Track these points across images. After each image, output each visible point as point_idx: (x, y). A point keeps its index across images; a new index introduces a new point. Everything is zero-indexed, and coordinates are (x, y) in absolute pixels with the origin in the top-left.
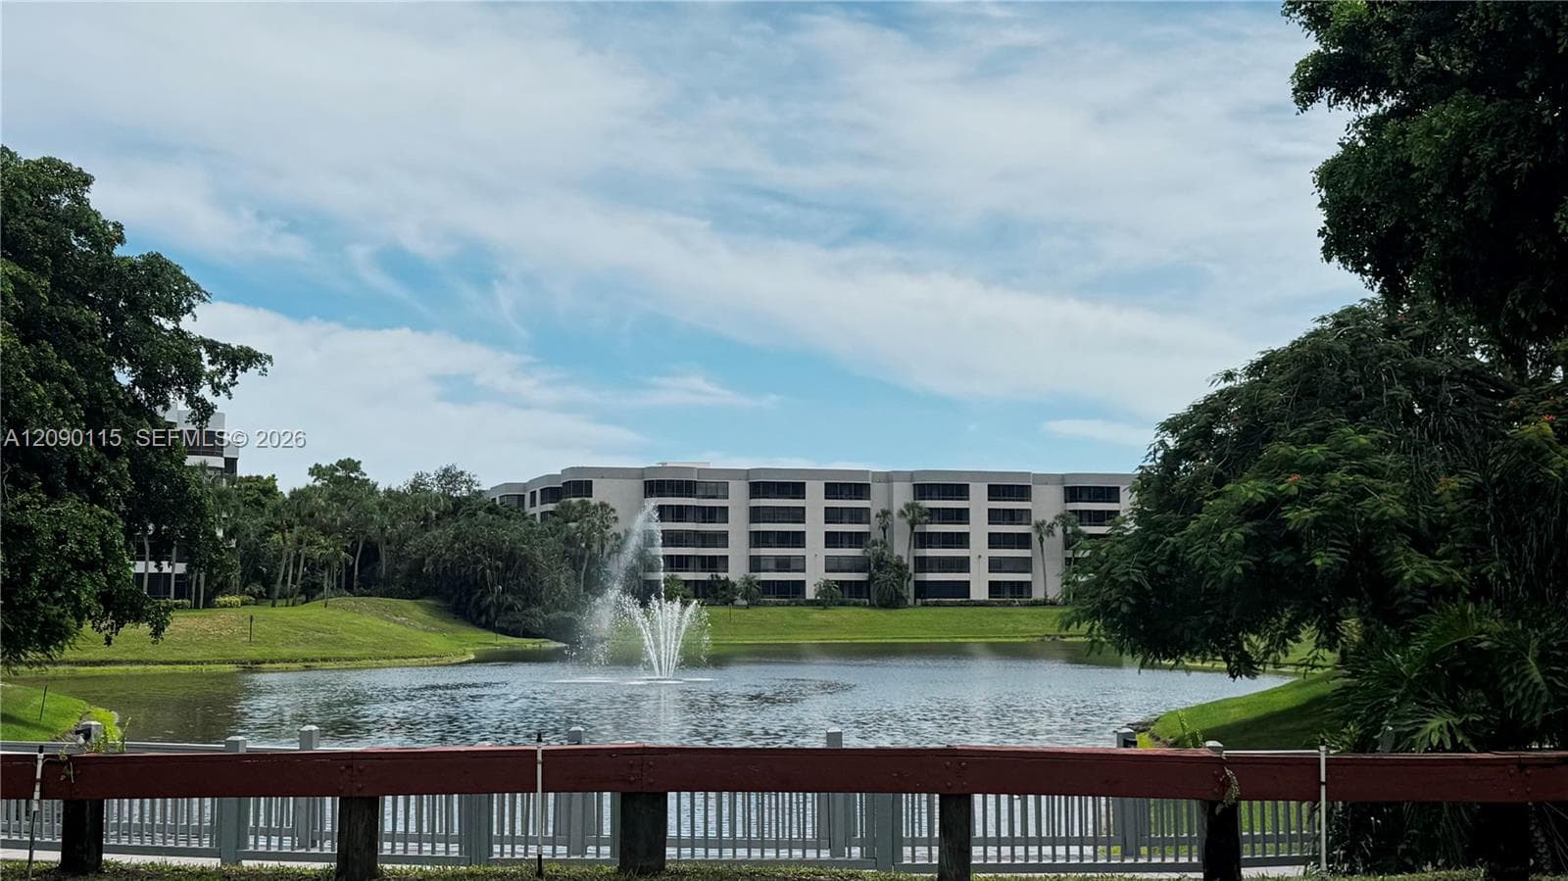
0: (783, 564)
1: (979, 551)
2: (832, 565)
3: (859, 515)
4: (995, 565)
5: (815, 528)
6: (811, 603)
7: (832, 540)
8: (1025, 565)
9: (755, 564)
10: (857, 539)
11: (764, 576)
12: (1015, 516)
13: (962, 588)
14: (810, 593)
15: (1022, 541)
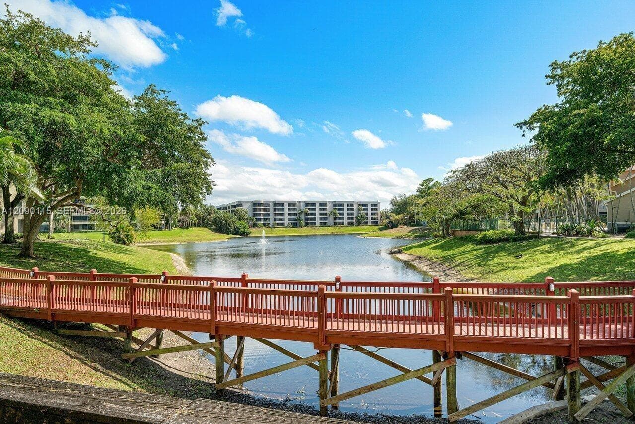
0: (280, 219)
1: (318, 216)
2: (290, 219)
3: (294, 210)
4: (321, 219)
5: (286, 212)
6: (286, 227)
7: (290, 214)
8: (326, 219)
9: (275, 220)
10: (294, 214)
11: (277, 222)
12: (324, 209)
13: (315, 224)
14: (286, 225)
15: (326, 214)
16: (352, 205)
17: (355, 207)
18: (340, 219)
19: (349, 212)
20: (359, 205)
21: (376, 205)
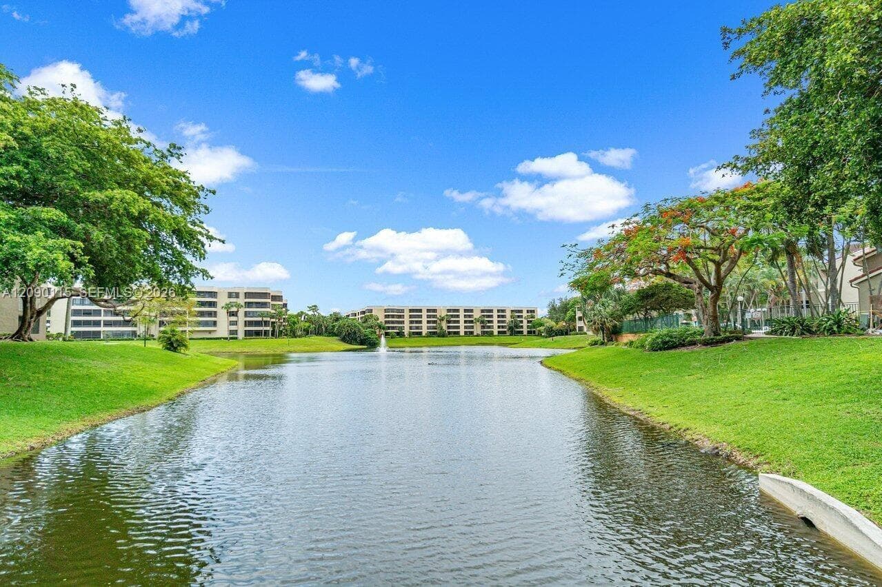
0: (417, 328)
1: (462, 324)
2: (428, 328)
3: (434, 316)
4: (466, 327)
5: (424, 319)
6: (424, 337)
7: (428, 322)
8: (472, 327)
9: (411, 328)
10: (435, 322)
11: (413, 331)
12: (470, 316)
13: (458, 333)
14: (424, 334)
15: (472, 322)
16: (503, 311)
17: (508, 314)
18: (489, 327)
19: (499, 319)
20: (512, 311)
21: (533, 311)
